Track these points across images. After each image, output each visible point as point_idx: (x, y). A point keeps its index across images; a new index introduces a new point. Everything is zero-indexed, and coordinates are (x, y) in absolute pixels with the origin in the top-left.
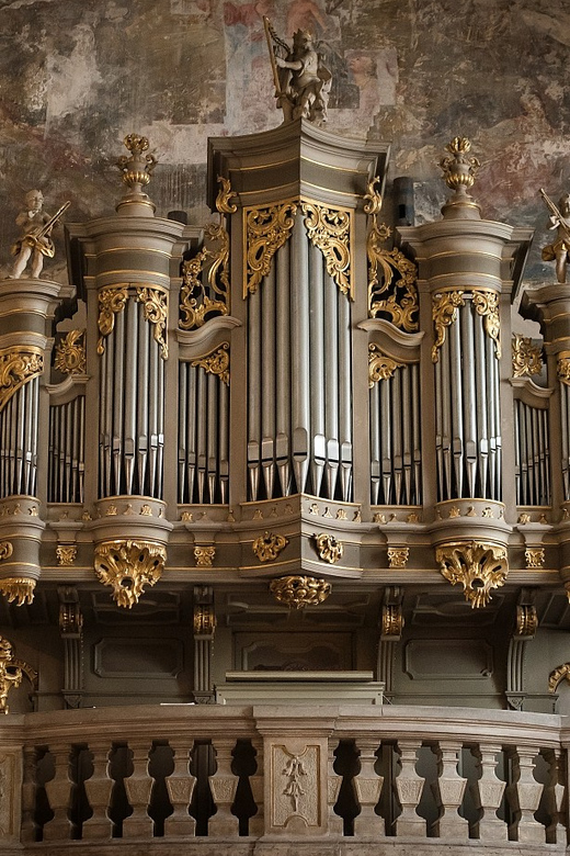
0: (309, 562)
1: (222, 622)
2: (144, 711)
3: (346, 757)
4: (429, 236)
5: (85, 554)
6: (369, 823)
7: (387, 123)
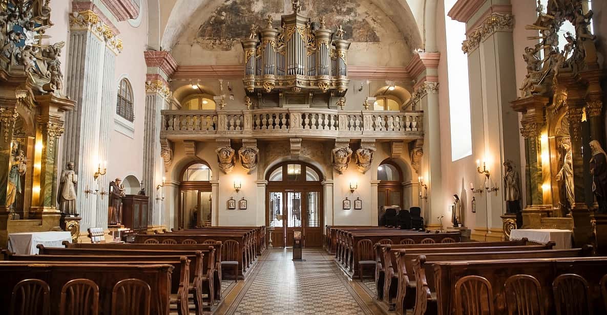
0: (298, 85)
1: (284, 96)
2: (271, 109)
3: (304, 116)
4: (317, 32)
5: (262, 84)
6: (307, 126)
7: (311, 13)
